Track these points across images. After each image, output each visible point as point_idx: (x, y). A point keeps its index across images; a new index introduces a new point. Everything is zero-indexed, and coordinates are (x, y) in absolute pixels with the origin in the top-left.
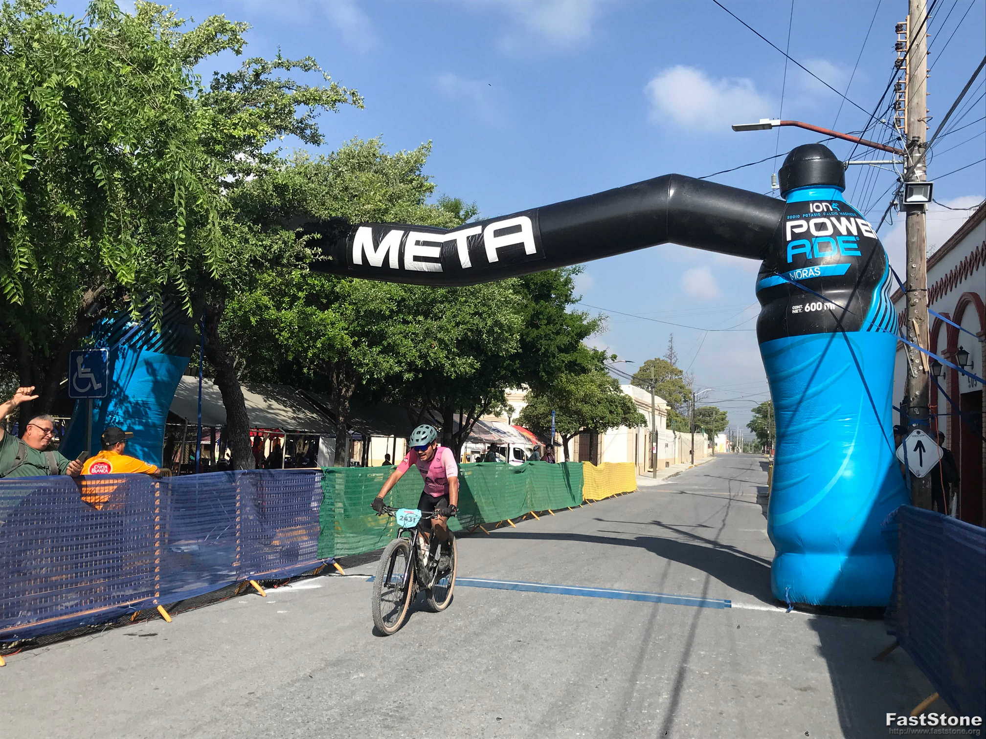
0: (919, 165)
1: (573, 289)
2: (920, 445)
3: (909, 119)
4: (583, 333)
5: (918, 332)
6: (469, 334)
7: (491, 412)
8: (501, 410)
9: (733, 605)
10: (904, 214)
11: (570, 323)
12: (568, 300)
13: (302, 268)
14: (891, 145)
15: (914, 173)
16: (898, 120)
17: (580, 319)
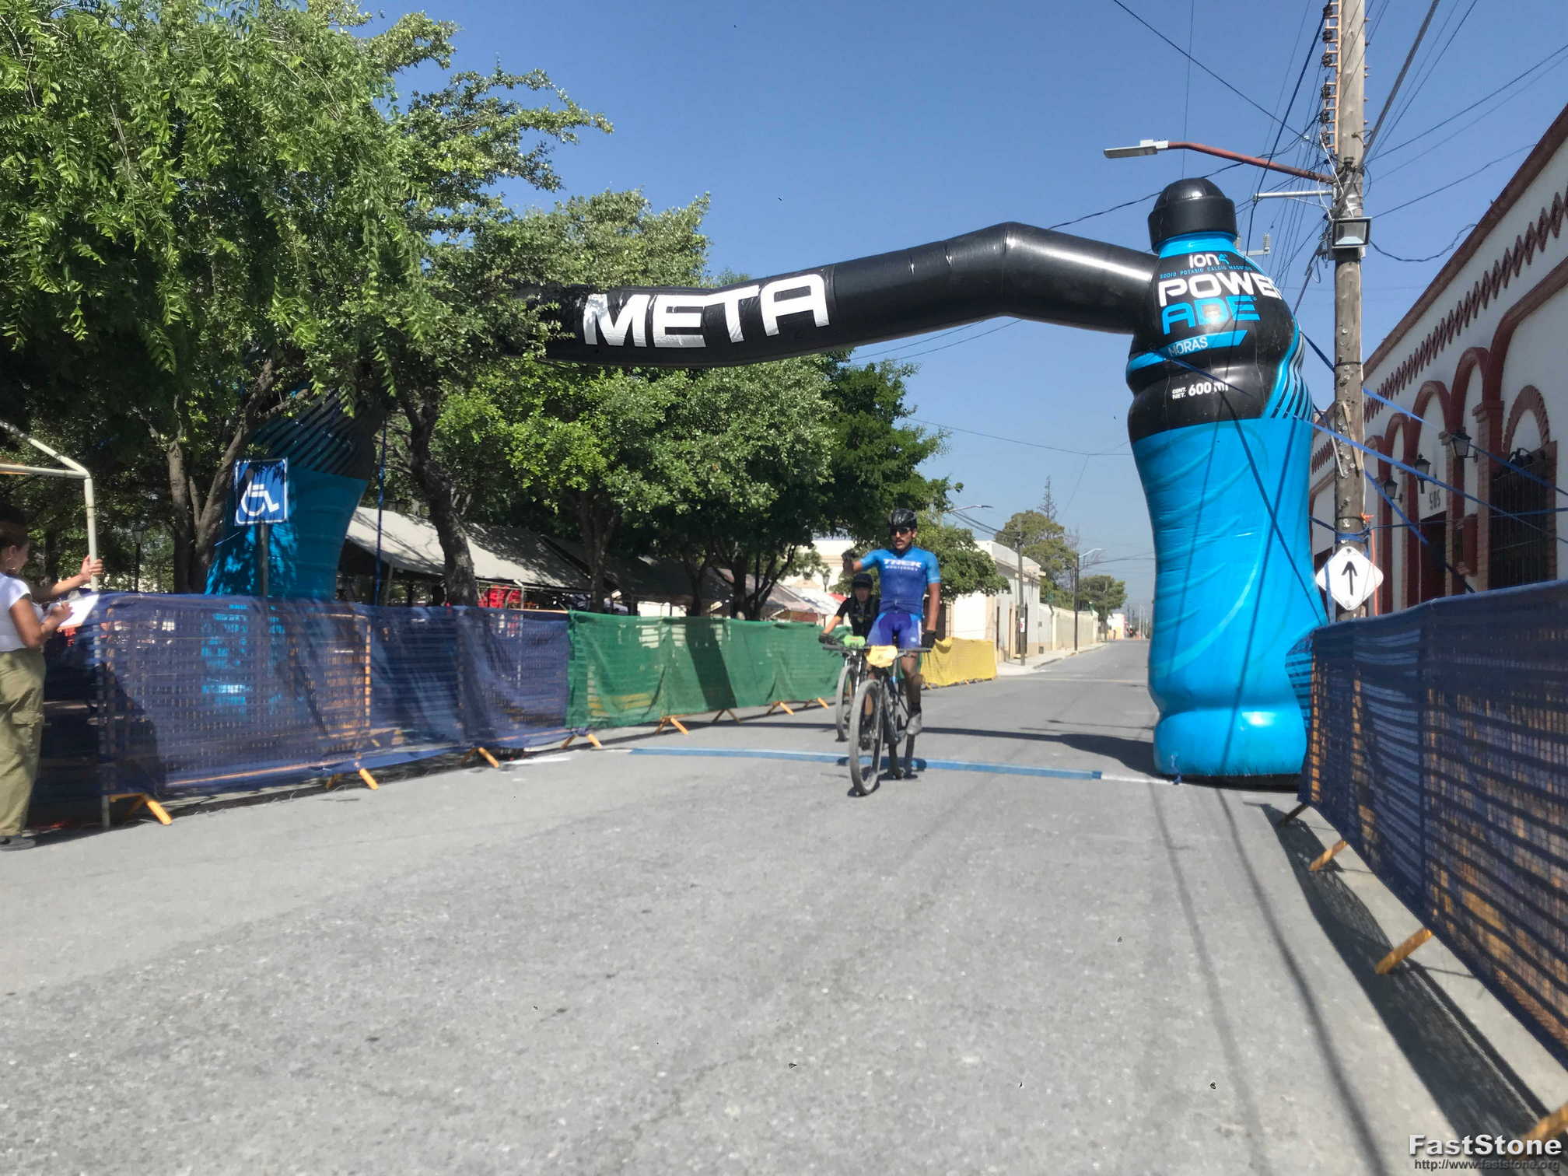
0: (1351, 196)
1: (904, 394)
2: (1350, 567)
3: (1340, 135)
4: (918, 455)
5: (1349, 419)
6: (762, 452)
7: (799, 574)
8: (812, 571)
9: (1104, 777)
10: (1332, 264)
11: (900, 441)
12: (897, 411)
13: (536, 349)
14: (1316, 171)
15: (1345, 206)
16: (1327, 139)
17: (914, 435)
